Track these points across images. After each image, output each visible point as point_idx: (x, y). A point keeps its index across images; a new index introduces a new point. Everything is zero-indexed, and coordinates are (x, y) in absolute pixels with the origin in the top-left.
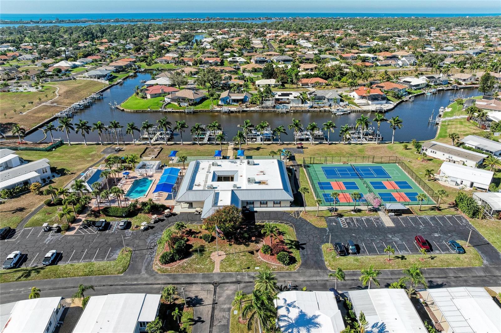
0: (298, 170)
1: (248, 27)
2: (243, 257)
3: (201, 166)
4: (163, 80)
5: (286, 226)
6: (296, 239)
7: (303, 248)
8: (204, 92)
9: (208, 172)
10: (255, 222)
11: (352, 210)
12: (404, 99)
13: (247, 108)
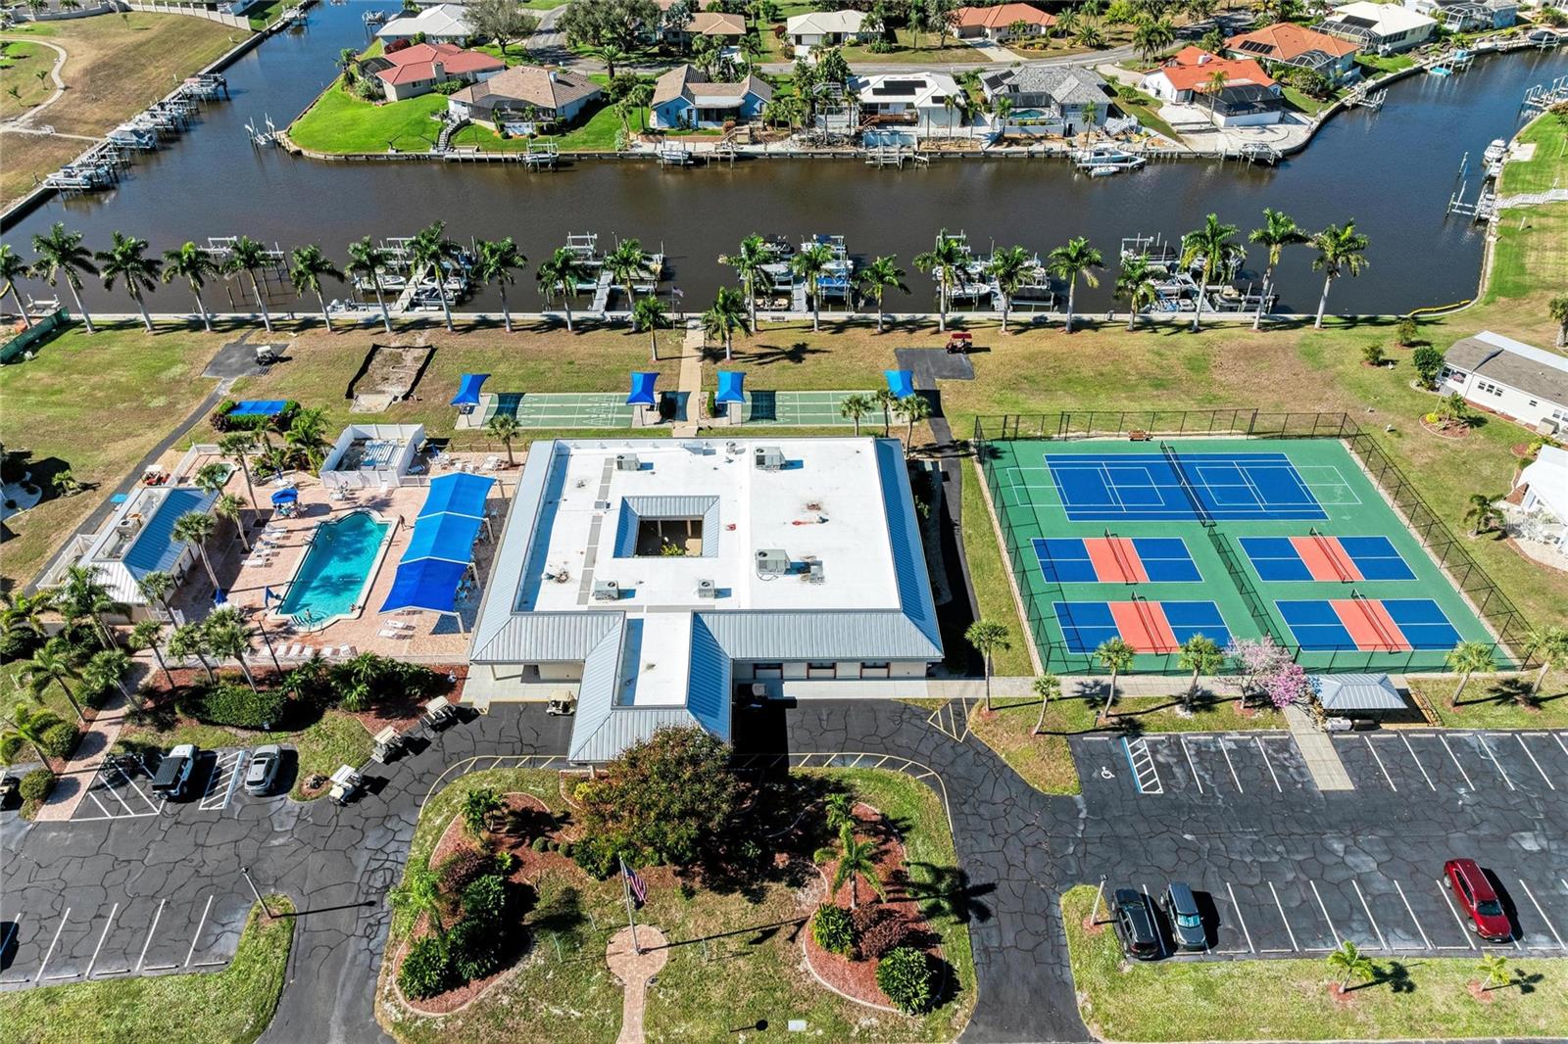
0: (953, 476)
2: (741, 962)
3: (574, 471)
5: (913, 781)
6: (954, 862)
7: (984, 914)
9: (598, 505)
10: (785, 763)
11: (1180, 700)
12: (1347, 98)
13: (755, 142)
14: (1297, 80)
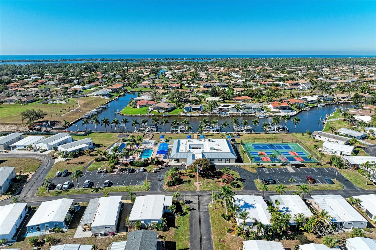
0: (238, 146)
1: (195, 65)
2: (212, 184)
4: (146, 97)
5: (234, 171)
6: (240, 177)
7: (244, 181)
8: (174, 105)
10: (216, 170)
11: (271, 165)
12: (303, 109)
13: (202, 114)
14: (294, 106)
